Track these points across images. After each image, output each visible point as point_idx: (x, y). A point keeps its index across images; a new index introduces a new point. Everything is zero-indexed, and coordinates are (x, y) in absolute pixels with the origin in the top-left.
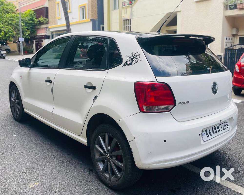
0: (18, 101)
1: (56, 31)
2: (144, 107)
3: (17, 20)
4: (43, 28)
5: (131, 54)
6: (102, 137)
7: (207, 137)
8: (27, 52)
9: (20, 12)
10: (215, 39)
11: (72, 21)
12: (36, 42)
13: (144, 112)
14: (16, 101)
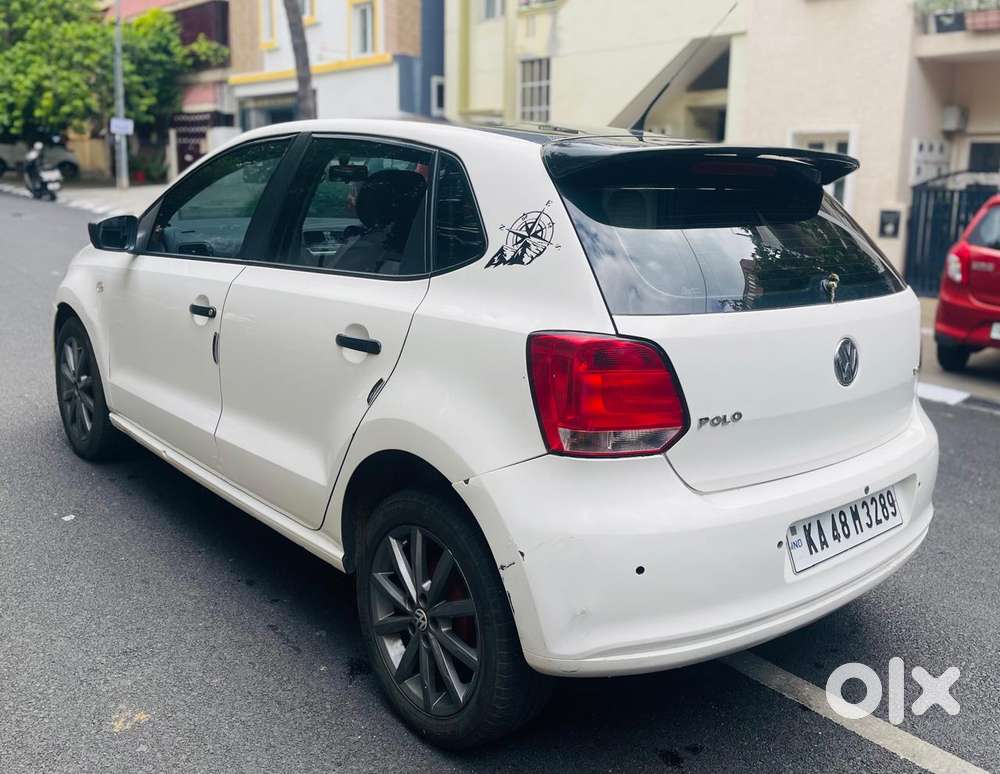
0: (86, 380)
1: (257, 98)
2: (564, 433)
3: (104, 51)
4: (206, 85)
5: (521, 221)
6: (399, 540)
7: (811, 553)
8: (142, 175)
9: (119, 19)
10: (858, 164)
11: (321, 58)
12: (180, 135)
13: (561, 453)
14: (79, 380)
